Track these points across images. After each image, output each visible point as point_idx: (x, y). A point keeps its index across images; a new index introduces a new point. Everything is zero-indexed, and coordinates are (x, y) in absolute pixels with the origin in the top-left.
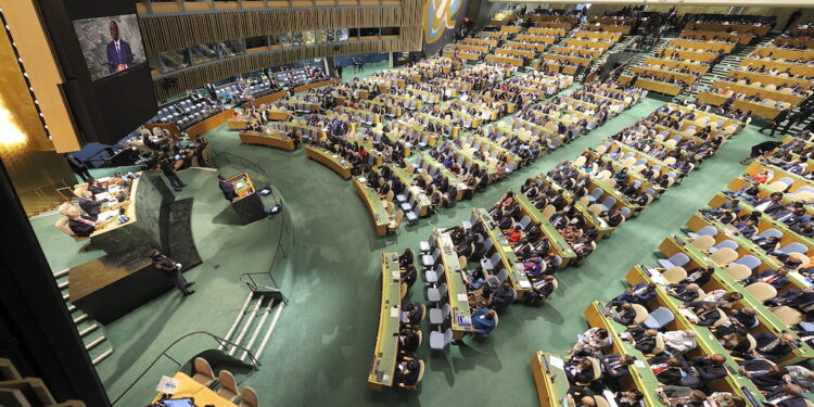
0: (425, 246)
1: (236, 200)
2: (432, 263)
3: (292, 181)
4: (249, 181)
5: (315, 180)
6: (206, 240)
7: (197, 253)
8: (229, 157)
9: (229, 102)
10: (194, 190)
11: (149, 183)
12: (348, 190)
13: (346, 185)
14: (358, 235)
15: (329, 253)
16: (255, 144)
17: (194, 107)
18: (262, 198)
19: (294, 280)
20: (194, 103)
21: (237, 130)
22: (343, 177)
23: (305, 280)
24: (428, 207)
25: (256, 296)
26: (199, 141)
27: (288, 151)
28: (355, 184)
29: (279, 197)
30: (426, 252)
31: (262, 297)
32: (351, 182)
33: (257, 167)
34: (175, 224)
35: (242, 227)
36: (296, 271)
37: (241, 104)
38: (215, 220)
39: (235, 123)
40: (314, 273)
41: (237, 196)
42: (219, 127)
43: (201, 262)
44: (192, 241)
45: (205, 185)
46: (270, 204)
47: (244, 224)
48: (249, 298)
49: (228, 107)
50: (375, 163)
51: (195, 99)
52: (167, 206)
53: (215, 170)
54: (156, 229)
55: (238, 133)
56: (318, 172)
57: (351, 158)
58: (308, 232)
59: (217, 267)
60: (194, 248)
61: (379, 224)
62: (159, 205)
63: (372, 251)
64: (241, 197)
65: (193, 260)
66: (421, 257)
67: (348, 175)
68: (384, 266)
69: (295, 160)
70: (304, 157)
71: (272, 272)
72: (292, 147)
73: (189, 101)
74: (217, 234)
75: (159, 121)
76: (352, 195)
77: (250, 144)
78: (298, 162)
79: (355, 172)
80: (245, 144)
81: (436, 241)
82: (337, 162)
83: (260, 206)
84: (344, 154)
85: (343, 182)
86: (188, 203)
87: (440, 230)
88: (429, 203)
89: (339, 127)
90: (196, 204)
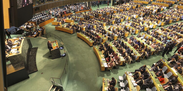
0: (121, 78)
1: (52, 50)
2: (124, 86)
3: (71, 45)
4: (57, 44)
5: (79, 46)
6: (40, 63)
7: (36, 67)
8: (51, 34)
9: (53, 16)
10: (38, 45)
11: (26, 41)
12: (91, 51)
13: (90, 49)
14: (93, 69)
15: (81, 75)
16: (60, 31)
17: (42, 17)
18: (60, 50)
19: (67, 83)
20: (43, 15)
21: (55, 25)
22: (89, 46)
23: (71, 84)
24: (123, 62)
25: (54, 87)
26: (42, 28)
27: (70, 34)
28: (94, 49)
29: (66, 51)
30: (121, 81)
31: (56, 88)
32: (92, 48)
33: (60, 39)
34: (31, 56)
35: (52, 60)
36: (68, 80)
37: (57, 17)
38: (44, 56)
39: (54, 23)
40: (75, 82)
41: (52, 48)
42: (49, 24)
43: (37, 71)
44: (35, 63)
45: (42, 43)
46: (62, 52)
47: (53, 59)
48: (51, 87)
49: (53, 17)
50: (102, 41)
51: (43, 14)
52: (30, 49)
53: (46, 38)
54: (26, 57)
55: (54, 26)
56: (80, 43)
57: (93, 39)
58: (74, 65)
59: (42, 73)
60: (36, 65)
61: (102, 66)
62: (28, 48)
63: (98, 76)
64: (54, 49)
65: (35, 70)
66: (119, 83)
67: (91, 45)
68: (103, 84)
69: (72, 37)
70: (76, 37)
71: (61, 79)
72: (72, 33)
73: (41, 15)
74: (44, 61)
75: (31, 21)
76: (92, 53)
77: (58, 30)
78: (74, 38)
79: (94, 44)
80: (56, 30)
81: (126, 77)
82: (88, 40)
83: (59, 53)
84: (91, 37)
85: (89, 47)
86: (36, 49)
87: (128, 72)
88: (124, 60)
89: (90, 27)
90: (39, 50)
